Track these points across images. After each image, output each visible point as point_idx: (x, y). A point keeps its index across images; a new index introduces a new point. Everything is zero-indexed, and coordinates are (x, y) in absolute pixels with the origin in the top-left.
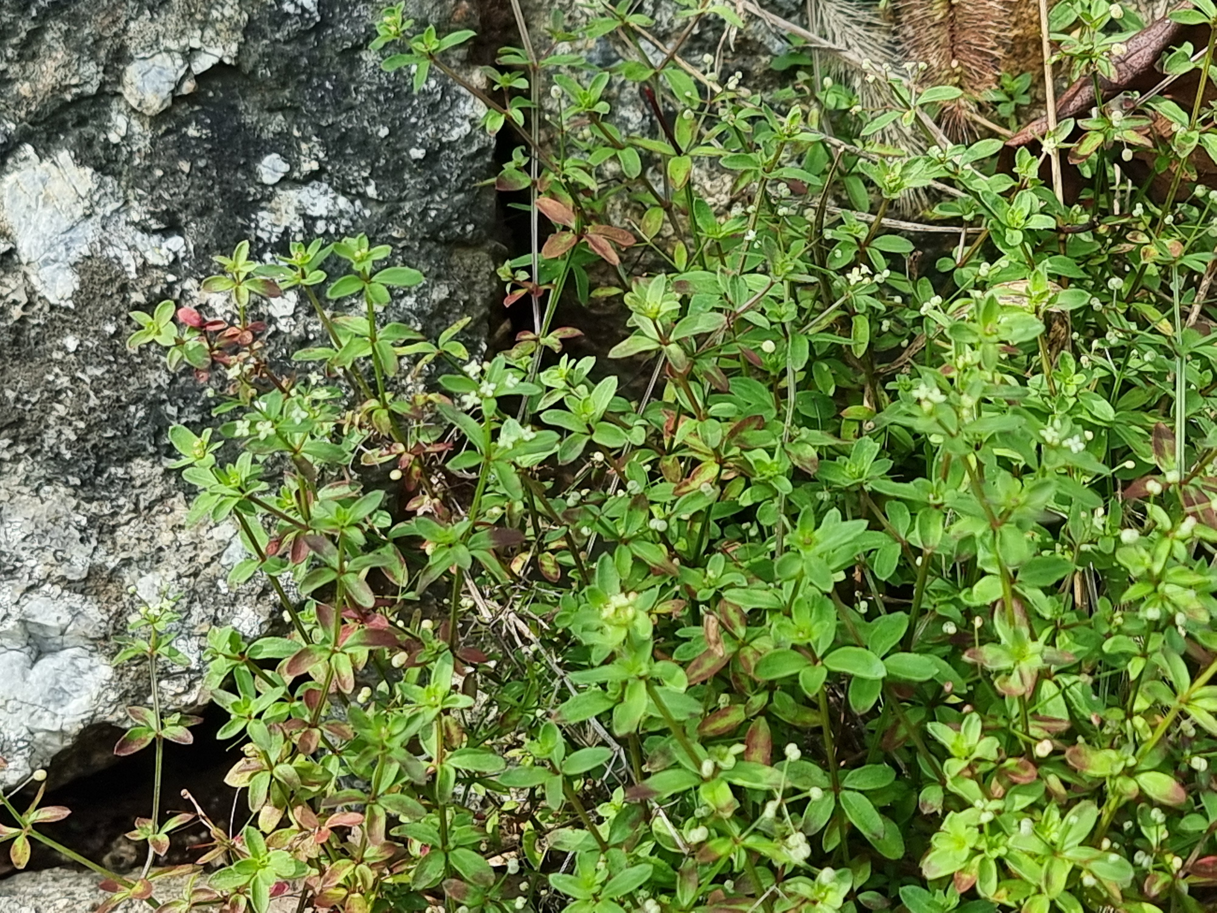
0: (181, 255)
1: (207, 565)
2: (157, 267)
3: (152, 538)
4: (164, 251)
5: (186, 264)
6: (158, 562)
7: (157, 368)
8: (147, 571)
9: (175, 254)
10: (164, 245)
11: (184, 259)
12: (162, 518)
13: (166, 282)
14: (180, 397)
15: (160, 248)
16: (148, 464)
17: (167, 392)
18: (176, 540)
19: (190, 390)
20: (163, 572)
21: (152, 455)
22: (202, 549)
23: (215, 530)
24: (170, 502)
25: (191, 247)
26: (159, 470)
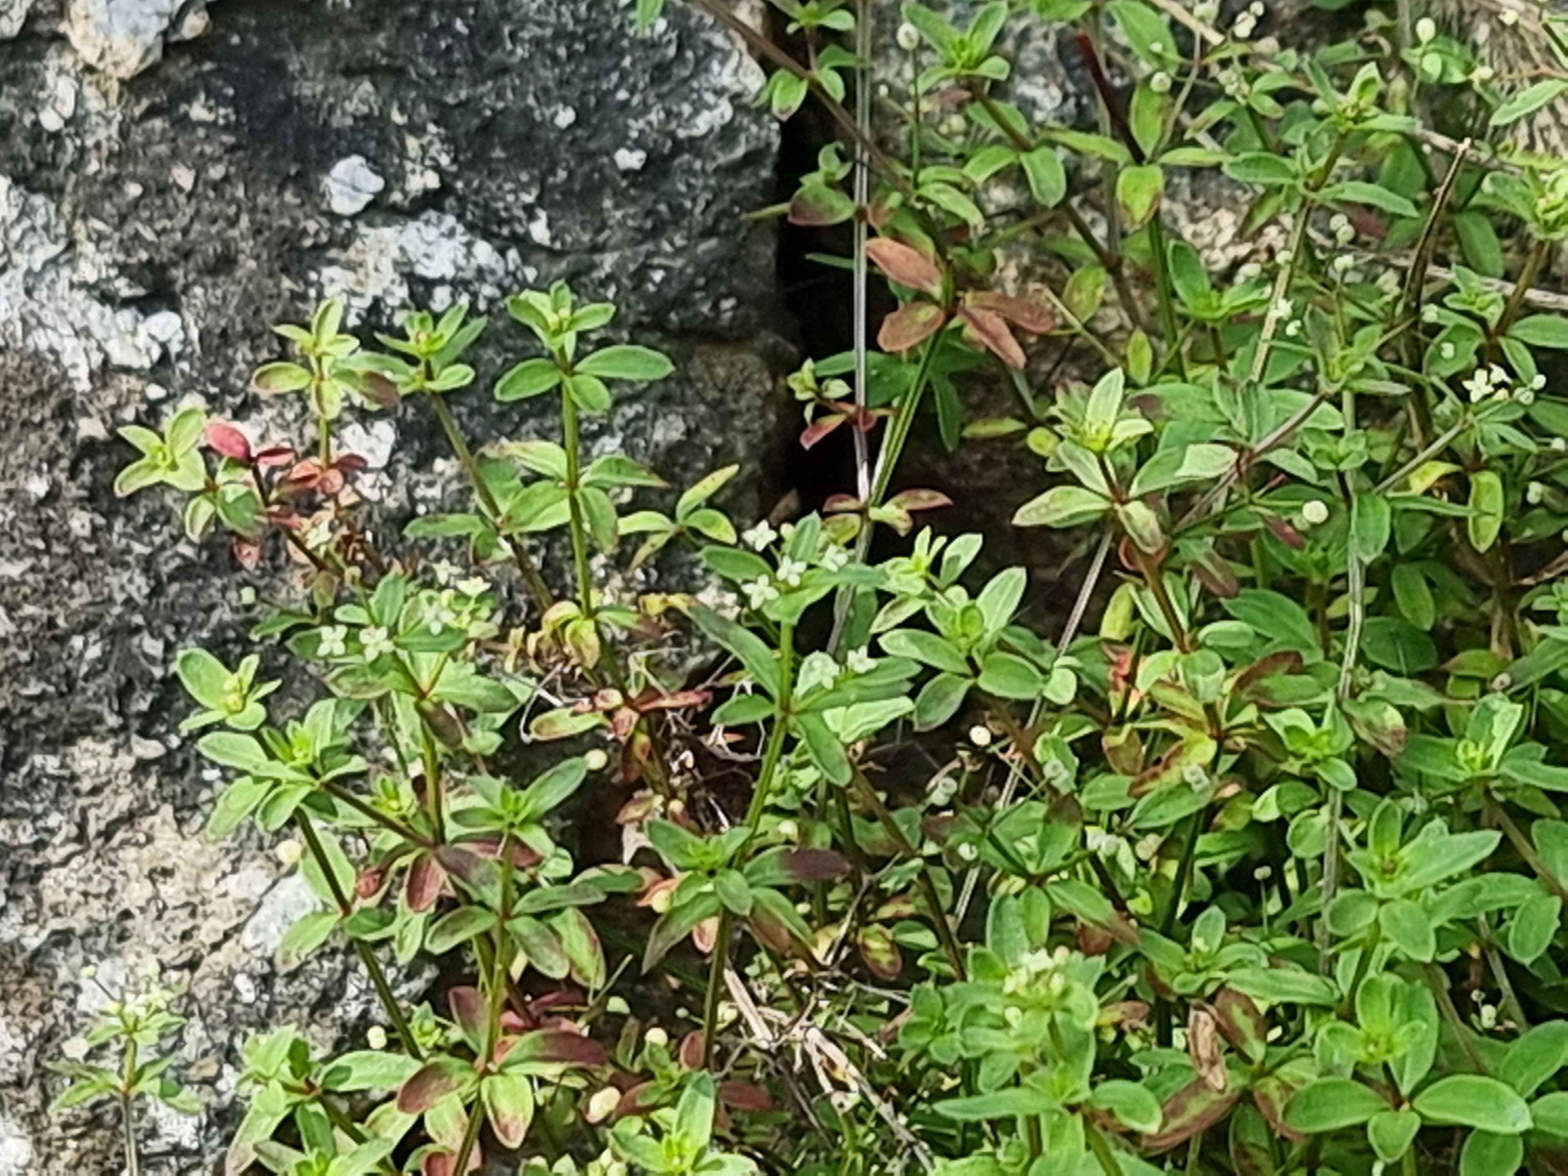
0: (175, 348)
1: (216, 947)
2: (127, 370)
3: (111, 892)
4: (142, 340)
5: (185, 366)
6: (122, 938)
7: (126, 565)
8: (101, 957)
9: (164, 346)
10: (142, 329)
11: (180, 356)
12: (130, 853)
13: (144, 399)
14: (169, 621)
15: (134, 333)
16: (106, 748)
17: (144, 612)
18: (156, 897)
19: (186, 608)
20: (131, 959)
21: (114, 732)
22: (206, 916)
23: (232, 880)
24: (146, 823)
25: (194, 334)
26: (127, 761)
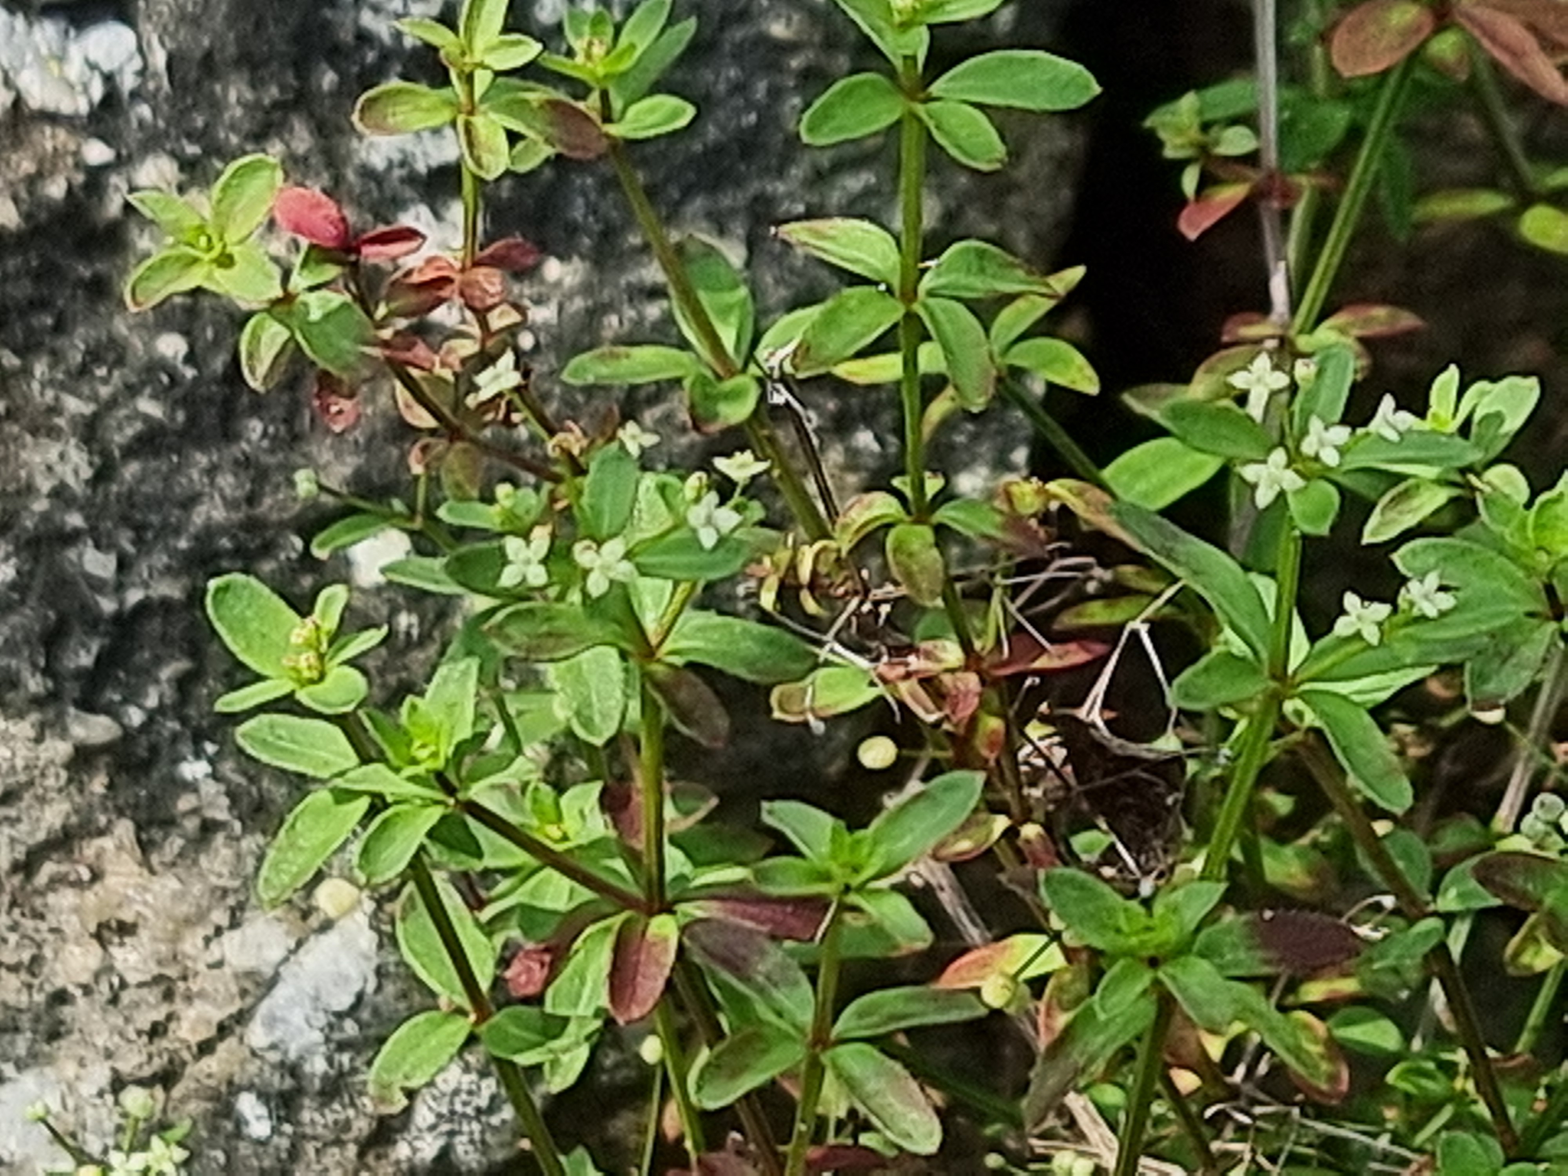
0: (128, 82)
1: (205, 1048)
2: (52, 118)
3: (36, 960)
4: (75, 69)
5: (144, 111)
6: (54, 1035)
7: (54, 433)
8: (21, 1066)
9: (109, 79)
10: (75, 52)
11: (135, 95)
12: (66, 898)
13: (79, 165)
14: (125, 520)
15: (61, 58)
16: (25, 728)
17: (86, 507)
18: (108, 969)
19: (156, 503)
20: (70, 1069)
21: (38, 702)
22: (189, 998)
23: (232, 939)
24: (90, 849)
25: (159, 59)
26: (61, 749)
